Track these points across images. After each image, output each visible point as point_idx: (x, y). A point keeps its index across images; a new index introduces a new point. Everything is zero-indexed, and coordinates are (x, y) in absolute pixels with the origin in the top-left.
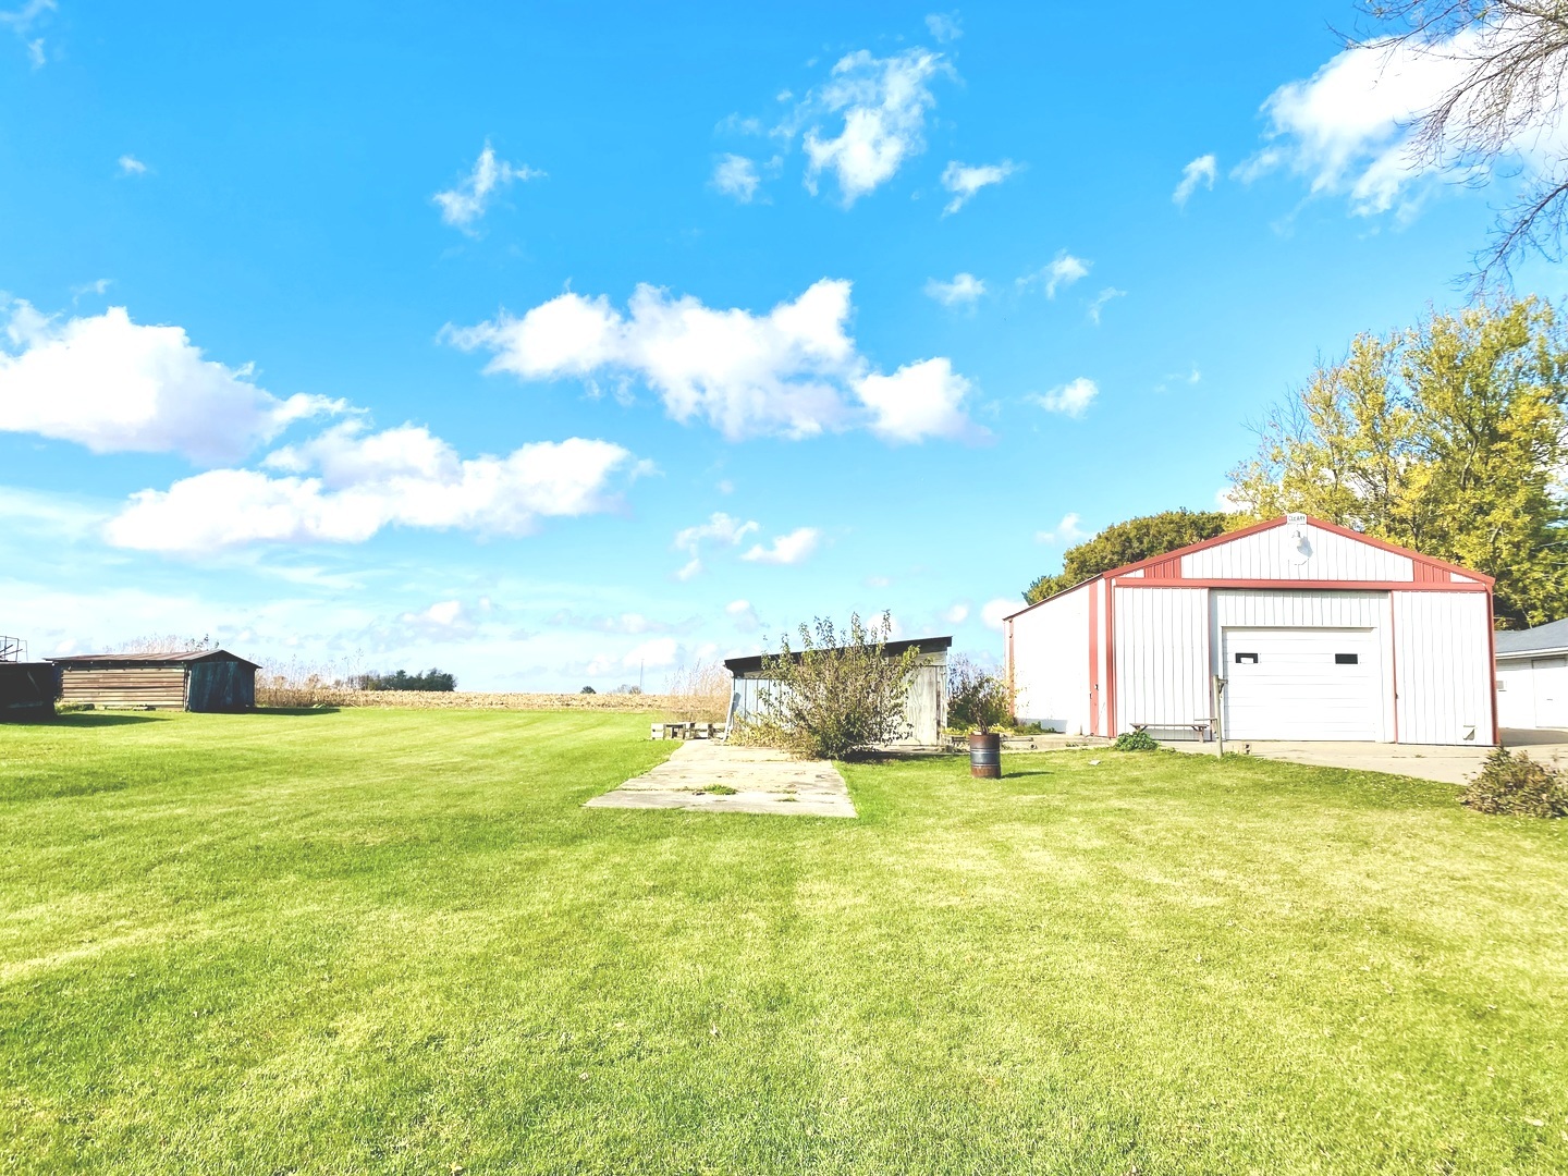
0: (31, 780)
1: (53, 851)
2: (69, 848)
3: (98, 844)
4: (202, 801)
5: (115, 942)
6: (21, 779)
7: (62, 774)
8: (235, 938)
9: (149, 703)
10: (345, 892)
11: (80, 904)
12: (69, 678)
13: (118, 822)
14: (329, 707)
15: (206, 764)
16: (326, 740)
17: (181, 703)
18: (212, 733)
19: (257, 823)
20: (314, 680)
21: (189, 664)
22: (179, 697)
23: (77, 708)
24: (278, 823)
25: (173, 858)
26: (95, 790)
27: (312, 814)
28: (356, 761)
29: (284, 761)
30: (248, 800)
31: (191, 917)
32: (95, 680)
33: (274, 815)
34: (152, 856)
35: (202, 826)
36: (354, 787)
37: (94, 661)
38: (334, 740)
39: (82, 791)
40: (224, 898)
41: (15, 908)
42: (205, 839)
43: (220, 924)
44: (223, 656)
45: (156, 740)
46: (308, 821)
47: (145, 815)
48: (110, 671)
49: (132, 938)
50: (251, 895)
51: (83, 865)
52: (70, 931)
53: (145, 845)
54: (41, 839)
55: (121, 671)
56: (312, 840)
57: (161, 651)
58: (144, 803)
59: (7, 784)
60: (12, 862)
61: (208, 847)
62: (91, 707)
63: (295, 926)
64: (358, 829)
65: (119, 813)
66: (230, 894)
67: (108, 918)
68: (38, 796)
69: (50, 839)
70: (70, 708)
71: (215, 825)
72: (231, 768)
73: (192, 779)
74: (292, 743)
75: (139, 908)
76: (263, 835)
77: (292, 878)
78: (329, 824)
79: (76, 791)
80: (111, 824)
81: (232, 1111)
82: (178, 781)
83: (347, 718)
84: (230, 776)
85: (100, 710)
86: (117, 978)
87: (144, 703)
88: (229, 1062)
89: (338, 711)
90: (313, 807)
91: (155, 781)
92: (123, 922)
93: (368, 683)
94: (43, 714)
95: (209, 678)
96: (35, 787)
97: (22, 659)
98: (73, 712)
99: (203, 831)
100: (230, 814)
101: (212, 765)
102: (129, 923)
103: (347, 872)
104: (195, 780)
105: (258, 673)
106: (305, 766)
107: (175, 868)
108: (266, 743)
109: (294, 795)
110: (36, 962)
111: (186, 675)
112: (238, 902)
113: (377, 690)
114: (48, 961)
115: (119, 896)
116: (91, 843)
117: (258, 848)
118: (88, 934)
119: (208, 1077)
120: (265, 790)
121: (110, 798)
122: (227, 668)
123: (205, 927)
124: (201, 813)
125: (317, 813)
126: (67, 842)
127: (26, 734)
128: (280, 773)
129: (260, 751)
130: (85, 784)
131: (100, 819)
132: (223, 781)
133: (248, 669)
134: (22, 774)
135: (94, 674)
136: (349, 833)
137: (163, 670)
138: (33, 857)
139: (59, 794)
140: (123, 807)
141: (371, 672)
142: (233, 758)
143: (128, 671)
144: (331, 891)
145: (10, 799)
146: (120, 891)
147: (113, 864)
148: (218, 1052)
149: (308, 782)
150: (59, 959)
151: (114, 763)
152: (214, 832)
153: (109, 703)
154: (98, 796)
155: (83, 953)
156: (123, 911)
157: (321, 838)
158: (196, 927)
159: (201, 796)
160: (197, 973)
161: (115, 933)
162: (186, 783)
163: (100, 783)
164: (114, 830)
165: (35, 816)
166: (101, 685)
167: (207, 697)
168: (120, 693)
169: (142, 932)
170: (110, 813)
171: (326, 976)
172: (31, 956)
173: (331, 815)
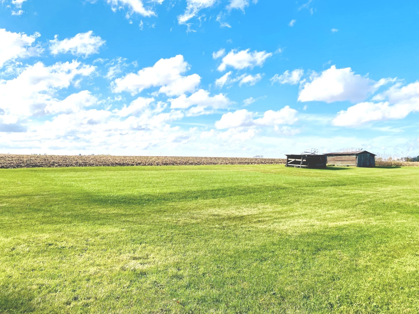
0: (325, 182)
1: (333, 199)
2: (337, 198)
3: (343, 198)
4: (366, 190)
5: (352, 222)
6: (323, 182)
7: (331, 181)
8: (383, 226)
9: (347, 165)
10: (413, 218)
11: (342, 212)
12: (329, 158)
13: (347, 193)
14: (398, 166)
15: (365, 180)
16: (398, 176)
17: (355, 165)
18: (365, 173)
19: (382, 197)
20: (390, 158)
21: (357, 155)
22: (355, 163)
23: (331, 166)
24: (388, 197)
25: (362, 204)
26: (339, 186)
27: (398, 196)
28: (409, 182)
29: (386, 181)
30: (379, 190)
31: (369, 218)
32: (334, 159)
33: (387, 195)
34: (356, 202)
35: (368, 196)
36: (410, 189)
37: (334, 154)
38: (401, 176)
39: (336, 185)
40: (377, 215)
41: (328, 211)
42: (369, 200)
43: (377, 221)
44: (366, 152)
45: (351, 174)
46: (398, 197)
47: (352, 192)
48: (338, 157)
49: (356, 221)
50: (384, 215)
51: (341, 203)
52: (341, 217)
53: (354, 200)
54: (330, 195)
55: (340, 157)
56: (400, 203)
57: (350, 151)
58: (352, 189)
59: (320, 183)
60: (325, 200)
61: (370, 202)
62: (334, 165)
63: (399, 225)
64: (414, 201)
65: (346, 191)
66: (378, 214)
67: (349, 216)
68: (327, 186)
69: (332, 196)
70: (329, 166)
71: (371, 196)
72: (372, 182)
73: (362, 184)
74: (387, 176)
75: (356, 215)
76: (385, 200)
77: (395, 213)
78: (405, 199)
79: (335, 185)
80: (345, 194)
81: (393, 268)
82: (359, 184)
83: (404, 170)
84: (372, 184)
85: (336, 166)
86: (355, 230)
87: (346, 165)
88: (389, 256)
89: (400, 167)
90: (398, 194)
91: (353, 184)
92: (352, 217)
93: (408, 159)
94: (324, 167)
95: (362, 158)
96: (327, 184)
97: (318, 154)
98: (330, 167)
99: (368, 197)
100: (374, 194)
101: (367, 181)
102: (354, 218)
103: (412, 213)
104: (363, 184)
105: (375, 157)
106: (393, 183)
107: (363, 206)
108: (380, 176)
109: (391, 190)
110: (336, 223)
111: (356, 157)
112: (381, 217)
113: (411, 161)
114: (338, 223)
115: (350, 211)
116: (341, 198)
117: (384, 203)
118: (345, 219)
119: (384, 258)
120: (383, 188)
121: (343, 187)
122: (367, 155)
123: (374, 222)
124: (367, 193)
125: (400, 195)
126: (336, 197)
127: (321, 172)
128: (386, 184)
129: (379, 178)
130: (337, 184)
131: (343, 192)
132: (370, 185)
133: (373, 156)
134: (323, 180)
135: (334, 157)
136: (411, 202)
137: (350, 156)
138: (330, 200)
139: (331, 186)
140: (347, 190)
141: (408, 156)
142: (372, 179)
143: (342, 156)
144: (409, 217)
145: (321, 186)
146: (350, 210)
147: (347, 203)
148: (385, 253)
149: (395, 187)
150: (341, 223)
151: (342, 179)
152: (371, 198)
153: (338, 164)
154: (340, 187)
155: (345, 223)
156: (352, 215)
157: (403, 203)
158: (371, 221)
159: (365, 189)
160: (375, 232)
161: (351, 220)
162: (361, 185)
163: (340, 183)
164: (346, 195)
165: (327, 190)
166: (336, 160)
167: (362, 163)
168: (340, 162)
169: (358, 220)
170: (344, 191)
171: (412, 240)
172: (334, 222)
173: (404, 196)
